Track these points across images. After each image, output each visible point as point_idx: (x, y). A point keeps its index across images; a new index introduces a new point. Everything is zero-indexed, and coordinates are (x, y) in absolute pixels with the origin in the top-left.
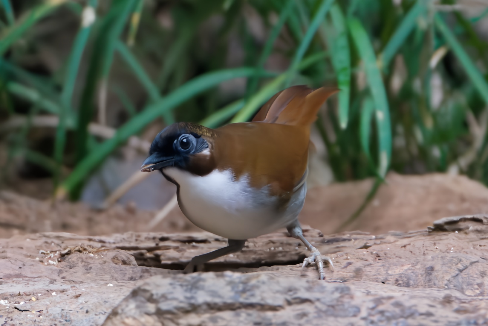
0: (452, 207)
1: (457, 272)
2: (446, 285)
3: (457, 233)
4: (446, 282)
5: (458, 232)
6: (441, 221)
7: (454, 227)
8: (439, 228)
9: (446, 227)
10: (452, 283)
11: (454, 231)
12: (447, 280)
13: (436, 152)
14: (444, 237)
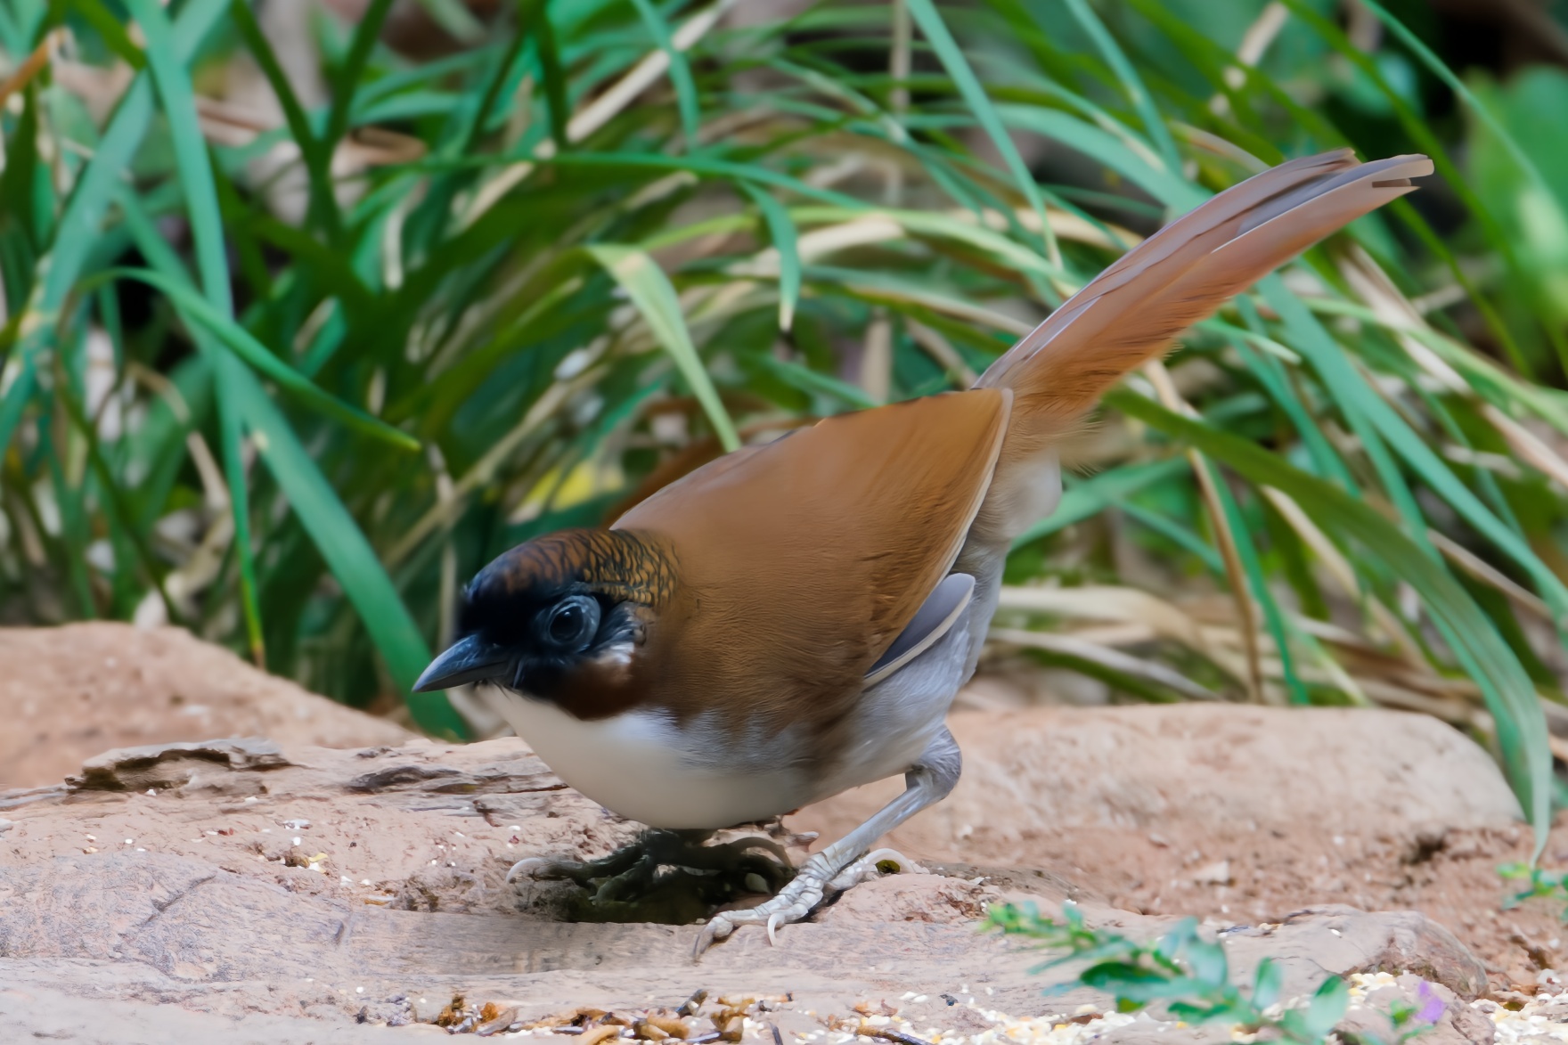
0: (141, 718)
1: (150, 911)
2: (118, 949)
3: (151, 796)
4: (117, 941)
5: (158, 793)
6: (104, 759)
7: (142, 777)
8: (99, 781)
9: (121, 777)
10: (134, 943)
11: (143, 787)
12: (121, 935)
13: (101, 555)
14: (112, 807)
